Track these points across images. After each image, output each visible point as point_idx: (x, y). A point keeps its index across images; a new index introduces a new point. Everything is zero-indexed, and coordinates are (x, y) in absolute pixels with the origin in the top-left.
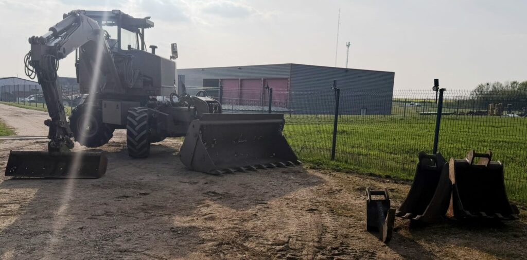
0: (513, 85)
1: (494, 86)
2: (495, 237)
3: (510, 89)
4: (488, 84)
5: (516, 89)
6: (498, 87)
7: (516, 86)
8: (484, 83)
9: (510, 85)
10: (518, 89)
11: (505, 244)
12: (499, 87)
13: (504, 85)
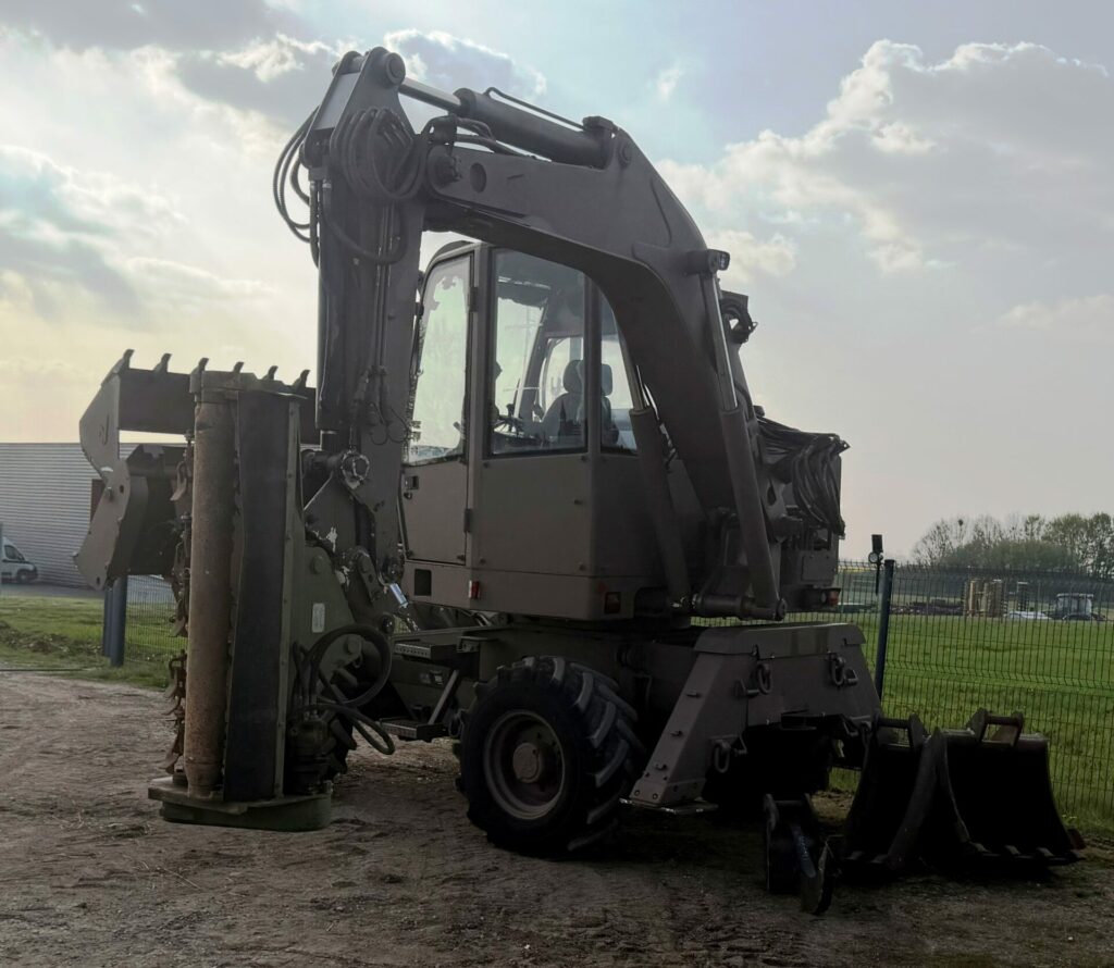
0: (1029, 527)
1: (976, 529)
2: (1039, 897)
3: (1023, 536)
4: (961, 523)
5: (1038, 538)
6: (988, 531)
7: (1038, 529)
8: (949, 516)
9: (1021, 526)
10: (1044, 538)
11: (1059, 911)
12: (991, 530)
13: (1005, 527)
